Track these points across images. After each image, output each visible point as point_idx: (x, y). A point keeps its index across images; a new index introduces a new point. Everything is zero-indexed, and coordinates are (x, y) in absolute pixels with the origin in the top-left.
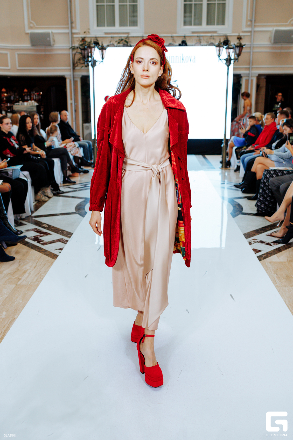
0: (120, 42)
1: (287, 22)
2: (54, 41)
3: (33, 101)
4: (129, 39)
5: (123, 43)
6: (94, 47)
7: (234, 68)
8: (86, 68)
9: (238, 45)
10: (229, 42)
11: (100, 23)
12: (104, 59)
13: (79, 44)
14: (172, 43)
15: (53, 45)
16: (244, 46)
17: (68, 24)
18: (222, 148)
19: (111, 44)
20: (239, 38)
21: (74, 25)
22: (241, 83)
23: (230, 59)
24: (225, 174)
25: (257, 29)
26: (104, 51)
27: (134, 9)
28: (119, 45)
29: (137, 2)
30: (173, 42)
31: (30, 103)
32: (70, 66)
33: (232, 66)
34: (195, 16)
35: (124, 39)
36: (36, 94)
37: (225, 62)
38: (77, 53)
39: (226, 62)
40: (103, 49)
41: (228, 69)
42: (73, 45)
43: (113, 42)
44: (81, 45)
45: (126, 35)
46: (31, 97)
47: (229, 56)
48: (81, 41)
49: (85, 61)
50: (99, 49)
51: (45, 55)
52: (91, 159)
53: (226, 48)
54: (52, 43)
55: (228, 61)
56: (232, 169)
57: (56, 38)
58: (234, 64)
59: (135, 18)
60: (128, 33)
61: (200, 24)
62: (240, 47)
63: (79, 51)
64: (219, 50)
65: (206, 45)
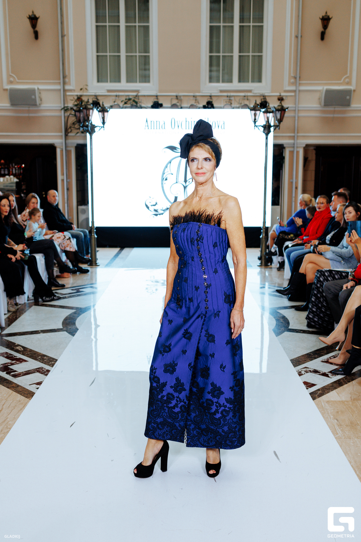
0: (127, 102)
1: (341, 80)
2: (41, 100)
3: (12, 177)
4: (138, 99)
5: (130, 103)
6: (92, 109)
7: (275, 137)
8: (83, 135)
9: (280, 108)
10: (268, 104)
11: (100, 78)
12: (105, 124)
13: (73, 105)
14: (195, 104)
15: (40, 104)
16: (287, 110)
17: (60, 79)
18: (261, 240)
19: (115, 105)
20: (281, 99)
21: (67, 80)
22: (284, 155)
23: (270, 126)
24: (265, 274)
25: (302, 88)
26: (106, 114)
27: (146, 61)
28: (125, 105)
29: (149, 53)
30: (196, 102)
31: (7, 179)
32: (61, 132)
33: (271, 135)
34: (223, 70)
35: (133, 99)
36: (16, 166)
37: (262, 129)
38: (71, 115)
39: (264, 130)
40: (103, 111)
41: (267, 138)
42: (66, 105)
43: (119, 102)
44: (76, 105)
45: (135, 94)
46: (9, 171)
47: (268, 121)
48: (76, 101)
49: (80, 126)
50: (99, 111)
51: (29, 118)
52: (87, 253)
53: (264, 112)
54: (38, 102)
55: (267, 128)
56: (274, 268)
57: (44, 95)
58: (273, 131)
59: (147, 72)
60: (138, 91)
61: (231, 81)
62: (282, 110)
63: (73, 112)
64: (255, 115)
65: (238, 108)
